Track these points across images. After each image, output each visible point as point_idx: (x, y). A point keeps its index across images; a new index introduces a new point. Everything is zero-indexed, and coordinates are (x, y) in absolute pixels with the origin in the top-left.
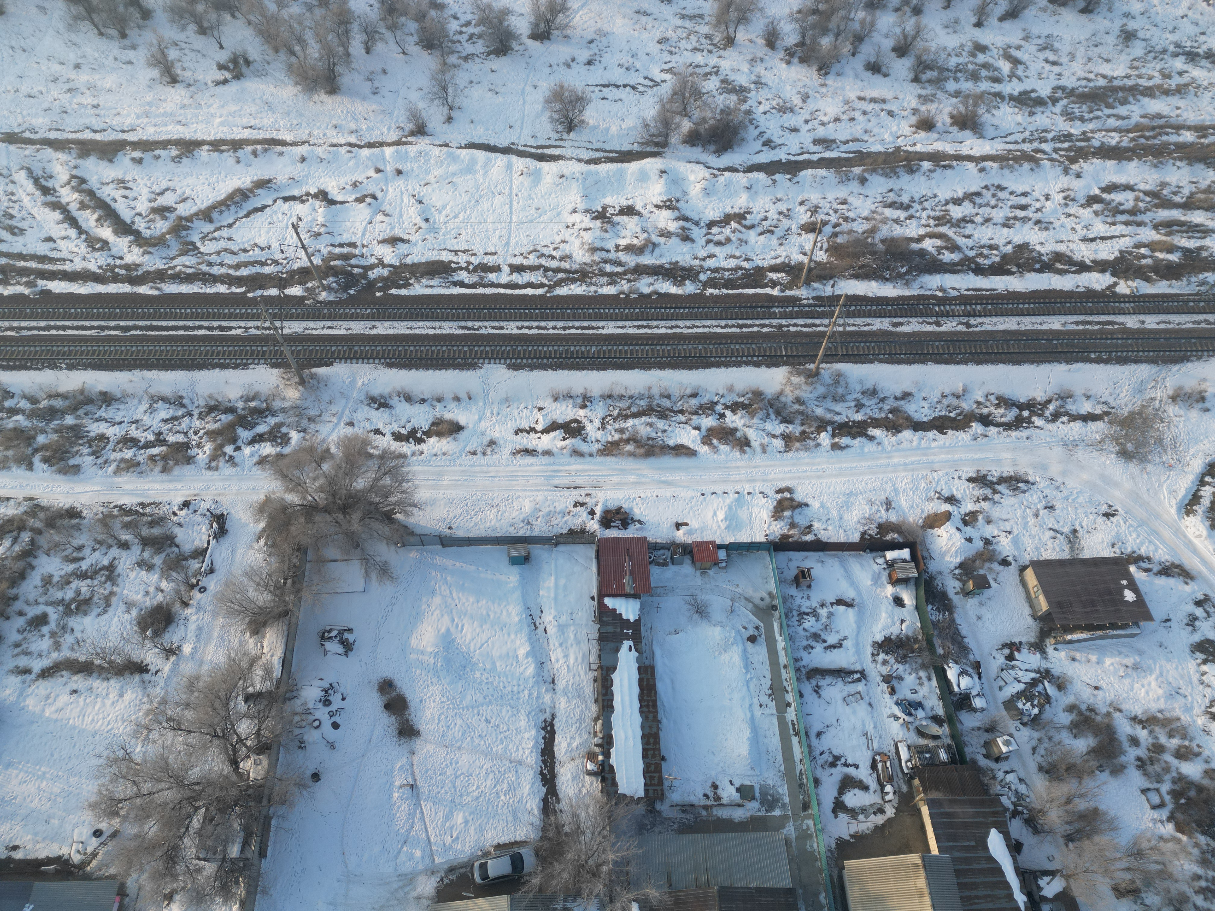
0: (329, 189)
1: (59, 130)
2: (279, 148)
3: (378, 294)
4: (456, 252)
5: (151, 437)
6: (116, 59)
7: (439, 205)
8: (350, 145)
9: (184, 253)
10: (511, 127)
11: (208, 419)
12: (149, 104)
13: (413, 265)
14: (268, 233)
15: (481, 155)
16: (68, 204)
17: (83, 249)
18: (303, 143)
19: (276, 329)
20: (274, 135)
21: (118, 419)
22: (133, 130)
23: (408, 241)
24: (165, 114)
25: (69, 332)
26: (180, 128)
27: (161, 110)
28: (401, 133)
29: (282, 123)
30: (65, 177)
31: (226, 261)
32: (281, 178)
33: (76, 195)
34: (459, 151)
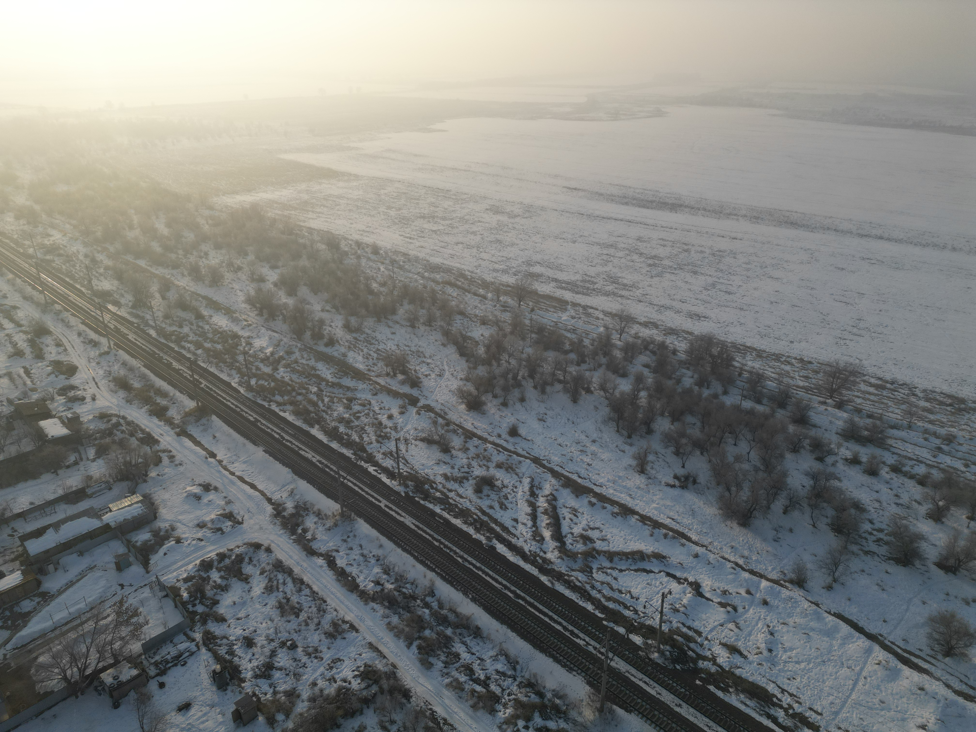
0: (704, 585)
1: (562, 467)
2: (684, 541)
3: (698, 682)
4: (783, 691)
5: (482, 677)
6: (617, 446)
7: (787, 645)
8: (737, 564)
9: (582, 571)
10: (885, 621)
11: (523, 690)
12: (620, 477)
13: (740, 678)
14: (643, 589)
15: (845, 628)
16: (539, 507)
17: (529, 535)
18: (703, 546)
19: (607, 657)
20: (686, 531)
21: (474, 650)
22: (601, 486)
23: (745, 657)
24: (625, 487)
25: (488, 578)
26: (628, 499)
27: (624, 484)
28: (782, 577)
29: (695, 527)
30: (547, 492)
31: (604, 591)
32: (674, 560)
33: (546, 505)
34: (826, 615)
